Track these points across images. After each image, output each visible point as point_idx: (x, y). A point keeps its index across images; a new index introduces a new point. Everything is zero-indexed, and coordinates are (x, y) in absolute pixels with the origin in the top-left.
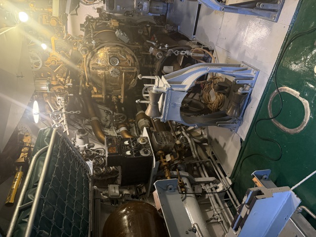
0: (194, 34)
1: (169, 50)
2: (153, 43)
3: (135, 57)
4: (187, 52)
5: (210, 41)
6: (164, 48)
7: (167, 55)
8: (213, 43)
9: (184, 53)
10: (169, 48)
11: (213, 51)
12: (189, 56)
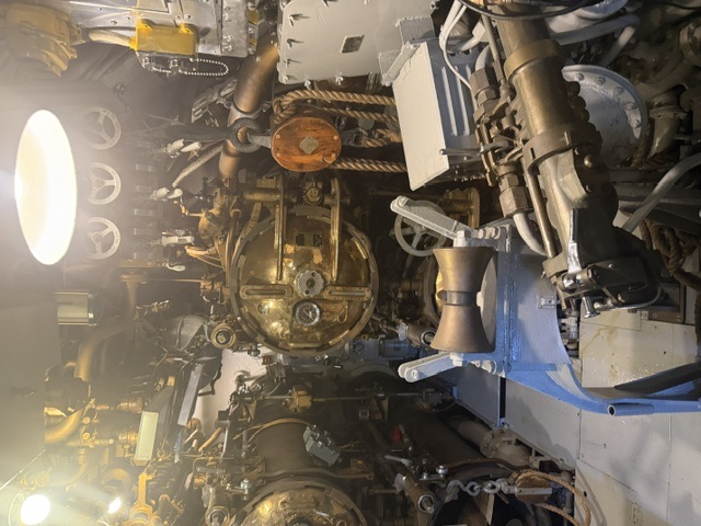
0: (503, 415)
1: (452, 483)
2: (404, 461)
3: (358, 511)
4: (501, 485)
5: (554, 444)
6: (434, 477)
7: (447, 499)
8: (565, 451)
9: (493, 487)
10: (448, 476)
11: (572, 474)
12: (511, 496)
